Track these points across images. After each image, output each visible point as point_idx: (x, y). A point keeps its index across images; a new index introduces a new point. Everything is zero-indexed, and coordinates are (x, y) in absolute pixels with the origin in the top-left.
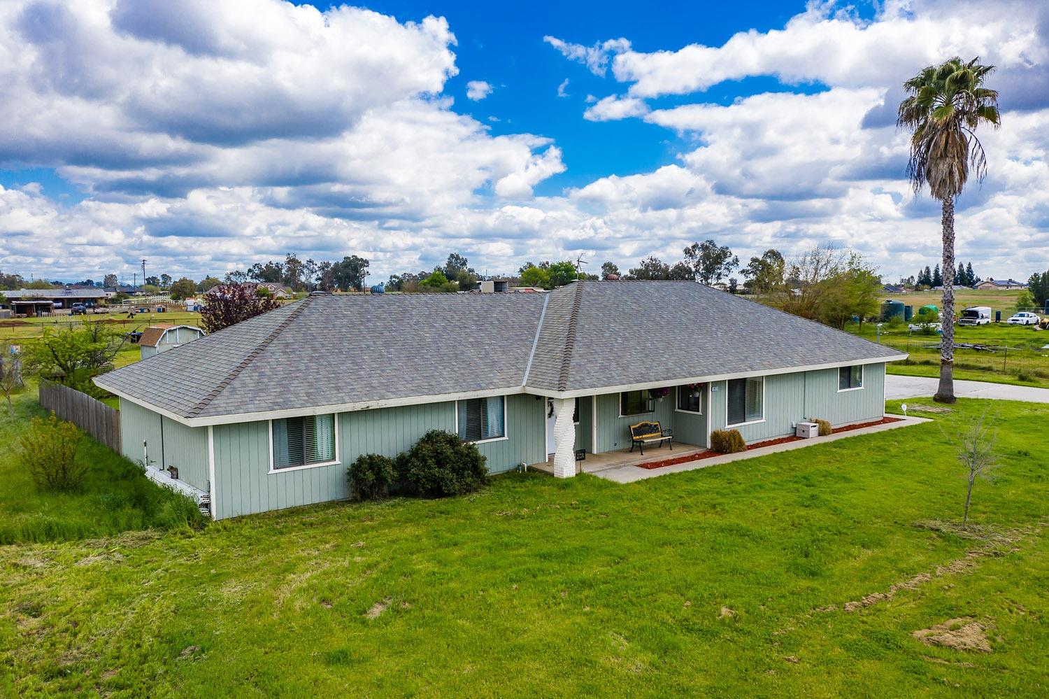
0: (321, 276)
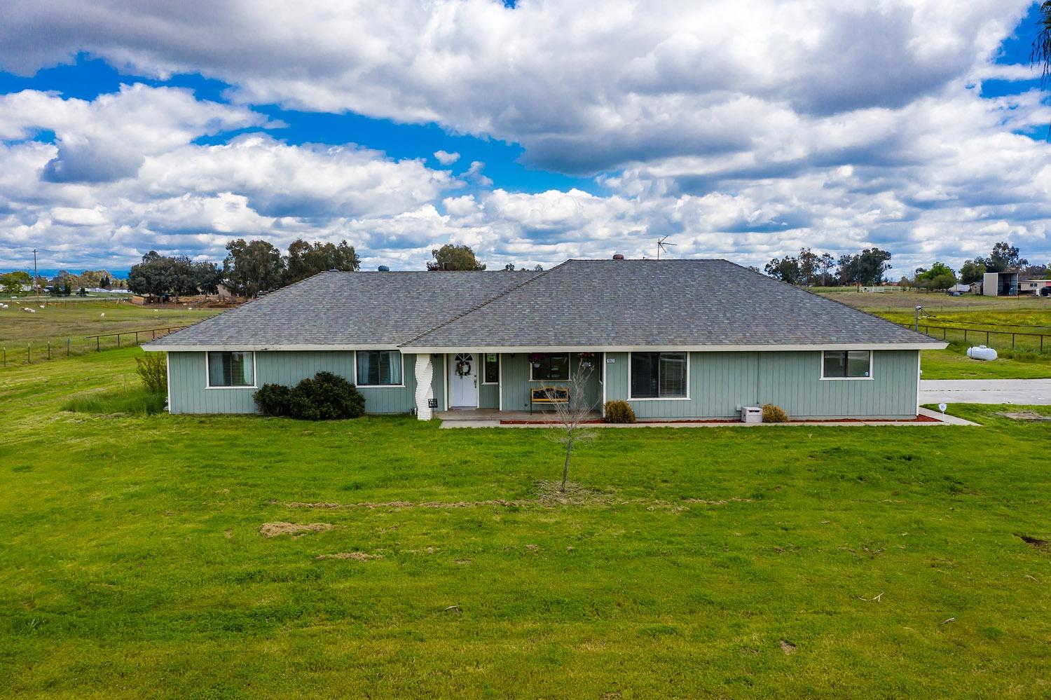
0: (840, 270)
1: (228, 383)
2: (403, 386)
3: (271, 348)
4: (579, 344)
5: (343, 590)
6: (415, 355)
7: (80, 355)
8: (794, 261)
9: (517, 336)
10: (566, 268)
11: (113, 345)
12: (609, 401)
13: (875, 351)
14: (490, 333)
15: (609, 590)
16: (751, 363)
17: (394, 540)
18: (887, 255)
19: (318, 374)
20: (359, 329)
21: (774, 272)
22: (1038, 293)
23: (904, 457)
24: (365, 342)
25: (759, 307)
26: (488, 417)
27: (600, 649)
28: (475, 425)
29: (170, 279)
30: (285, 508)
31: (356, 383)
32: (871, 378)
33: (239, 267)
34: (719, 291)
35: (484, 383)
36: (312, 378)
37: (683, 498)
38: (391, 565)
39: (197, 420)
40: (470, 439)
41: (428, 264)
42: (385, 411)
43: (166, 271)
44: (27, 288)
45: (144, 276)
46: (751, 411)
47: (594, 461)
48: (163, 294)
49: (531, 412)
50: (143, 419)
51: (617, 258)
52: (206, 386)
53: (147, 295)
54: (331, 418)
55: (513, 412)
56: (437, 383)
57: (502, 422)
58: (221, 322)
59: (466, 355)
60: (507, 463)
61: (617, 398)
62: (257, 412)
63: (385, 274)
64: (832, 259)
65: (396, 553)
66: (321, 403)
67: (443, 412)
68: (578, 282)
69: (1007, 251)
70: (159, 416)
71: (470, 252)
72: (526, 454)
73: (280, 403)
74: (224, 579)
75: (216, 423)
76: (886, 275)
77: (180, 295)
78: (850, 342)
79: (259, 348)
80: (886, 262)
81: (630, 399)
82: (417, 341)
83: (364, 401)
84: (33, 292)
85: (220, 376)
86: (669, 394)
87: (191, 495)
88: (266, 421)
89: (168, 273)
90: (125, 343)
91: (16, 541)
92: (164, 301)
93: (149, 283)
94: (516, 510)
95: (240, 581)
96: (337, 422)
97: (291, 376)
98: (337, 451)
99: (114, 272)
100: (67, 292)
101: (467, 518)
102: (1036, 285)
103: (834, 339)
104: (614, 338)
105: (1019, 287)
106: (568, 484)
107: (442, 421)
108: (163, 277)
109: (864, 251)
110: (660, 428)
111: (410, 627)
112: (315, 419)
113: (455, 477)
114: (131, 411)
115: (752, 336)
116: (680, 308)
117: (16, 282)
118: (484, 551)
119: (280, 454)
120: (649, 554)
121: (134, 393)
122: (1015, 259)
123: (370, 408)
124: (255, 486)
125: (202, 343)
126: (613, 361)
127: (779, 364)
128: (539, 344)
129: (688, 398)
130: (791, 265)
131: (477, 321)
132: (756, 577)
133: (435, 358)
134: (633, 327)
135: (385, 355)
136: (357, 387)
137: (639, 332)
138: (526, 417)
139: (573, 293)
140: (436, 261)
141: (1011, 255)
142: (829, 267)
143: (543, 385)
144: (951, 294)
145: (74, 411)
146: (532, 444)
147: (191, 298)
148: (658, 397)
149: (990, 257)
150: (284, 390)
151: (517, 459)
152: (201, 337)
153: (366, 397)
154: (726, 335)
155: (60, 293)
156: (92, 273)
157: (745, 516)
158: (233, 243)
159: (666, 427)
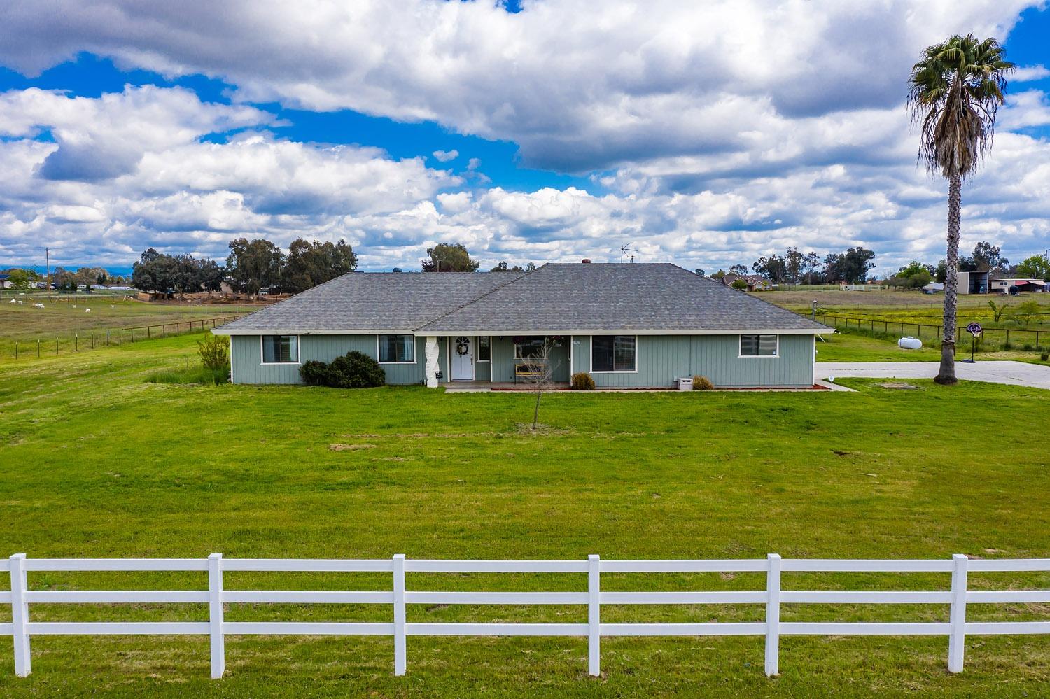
1: (277, 360)
2: (415, 362)
3: (312, 333)
4: (551, 329)
5: (392, 474)
6: (425, 337)
7: (118, 345)
8: (781, 260)
9: (503, 323)
10: (543, 270)
11: (144, 336)
12: (576, 373)
13: (781, 335)
14: (483, 321)
15: (557, 473)
16: (685, 345)
17: (420, 452)
18: (870, 254)
19: (349, 353)
20: (381, 318)
21: (761, 270)
22: (1007, 291)
23: (783, 410)
24: (386, 328)
25: (693, 301)
26: (482, 386)
27: (547, 496)
28: (472, 391)
29: (175, 276)
30: (342, 437)
31: (378, 360)
32: (778, 356)
33: (242, 266)
34: (664, 288)
35: (479, 361)
36: (344, 356)
37: (617, 432)
38: (422, 463)
39: (257, 388)
40: (468, 400)
41: (423, 262)
42: (401, 382)
43: (171, 269)
44: (34, 285)
45: (149, 274)
46: (684, 381)
47: (559, 412)
48: (167, 291)
49: (515, 383)
50: (213, 387)
51: (584, 262)
52: (260, 362)
53: (153, 292)
54: (360, 386)
55: (501, 383)
56: (442, 360)
57: (492, 389)
58: (272, 312)
59: (465, 338)
60: (495, 413)
61: (582, 371)
62: (302, 383)
63: (398, 275)
64: (818, 257)
65: (423, 457)
66: (352, 375)
67: (447, 382)
68: (553, 281)
69: (988, 250)
70: (225, 385)
71: (464, 251)
72: (508, 407)
73: (320, 375)
74: (318, 469)
75: (272, 390)
76: (870, 273)
77: (184, 292)
78: (760, 328)
79: (303, 332)
80: (870, 261)
81: (591, 372)
82: (427, 326)
83: (385, 374)
84: (40, 289)
85: (272, 354)
86: (622, 369)
87: (274, 431)
88: (310, 388)
89: (173, 271)
90: (154, 335)
91: (170, 453)
92: (168, 297)
93: (154, 280)
94: (501, 438)
95: (327, 469)
96: (365, 389)
97: (327, 355)
98: (370, 407)
99: (110, 268)
100: (74, 289)
101: (467, 442)
102: (1006, 284)
103: (748, 325)
104: (579, 325)
105: (990, 285)
106: (538, 425)
107: (446, 389)
108: (168, 275)
109: (849, 250)
110: (613, 393)
111: (436, 488)
112: (348, 387)
113: (459, 421)
114: (201, 381)
115: (685, 323)
116: (631, 302)
117: (24, 279)
118: (479, 456)
119: (328, 408)
120: (585, 457)
121: (195, 369)
122: (997, 258)
123: (390, 379)
124: (316, 426)
125: (259, 328)
126: (578, 342)
127: (707, 344)
128: (521, 329)
129: (636, 371)
130: (778, 264)
131: (473, 311)
132: (650, 468)
133: (441, 340)
134: (594, 316)
135: (399, 338)
136: (379, 363)
137: (599, 320)
138: (512, 386)
139: (548, 290)
140: (430, 259)
141: (993, 254)
142: (815, 265)
143: (526, 362)
144: (926, 292)
145: (155, 382)
146: (514, 402)
147: (194, 295)
148: (613, 370)
149: (972, 256)
150: (322, 365)
151: (503, 410)
152: (257, 324)
153: (386, 371)
154: (666, 322)
155: (67, 289)
156: (88, 270)
157: (656, 441)
158: (236, 242)
159: (618, 392)
